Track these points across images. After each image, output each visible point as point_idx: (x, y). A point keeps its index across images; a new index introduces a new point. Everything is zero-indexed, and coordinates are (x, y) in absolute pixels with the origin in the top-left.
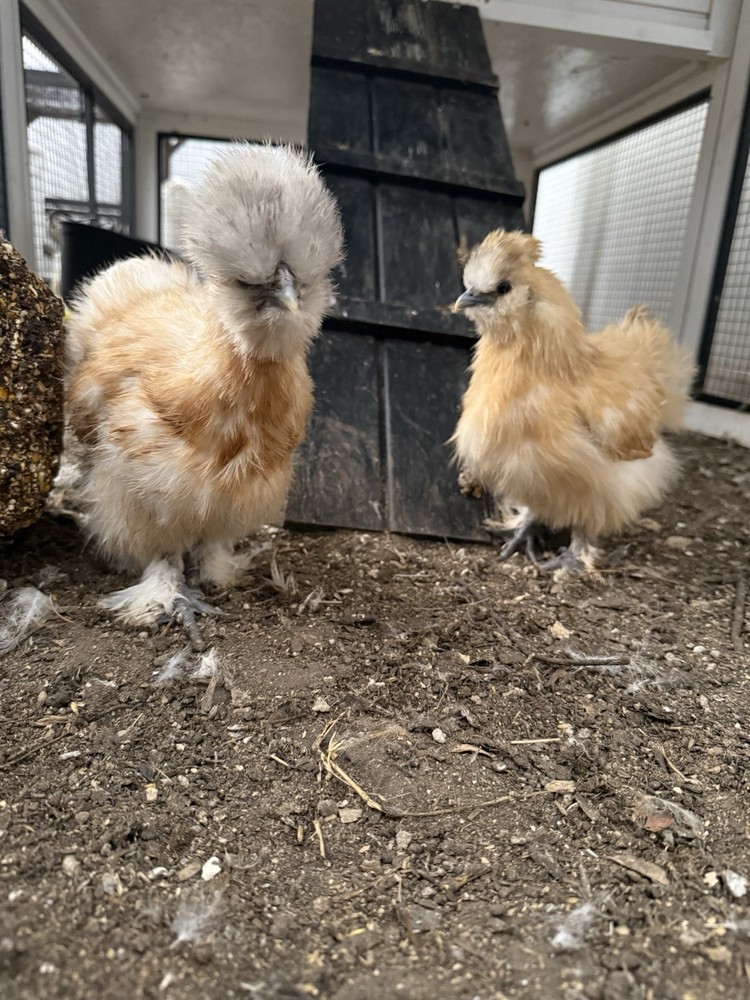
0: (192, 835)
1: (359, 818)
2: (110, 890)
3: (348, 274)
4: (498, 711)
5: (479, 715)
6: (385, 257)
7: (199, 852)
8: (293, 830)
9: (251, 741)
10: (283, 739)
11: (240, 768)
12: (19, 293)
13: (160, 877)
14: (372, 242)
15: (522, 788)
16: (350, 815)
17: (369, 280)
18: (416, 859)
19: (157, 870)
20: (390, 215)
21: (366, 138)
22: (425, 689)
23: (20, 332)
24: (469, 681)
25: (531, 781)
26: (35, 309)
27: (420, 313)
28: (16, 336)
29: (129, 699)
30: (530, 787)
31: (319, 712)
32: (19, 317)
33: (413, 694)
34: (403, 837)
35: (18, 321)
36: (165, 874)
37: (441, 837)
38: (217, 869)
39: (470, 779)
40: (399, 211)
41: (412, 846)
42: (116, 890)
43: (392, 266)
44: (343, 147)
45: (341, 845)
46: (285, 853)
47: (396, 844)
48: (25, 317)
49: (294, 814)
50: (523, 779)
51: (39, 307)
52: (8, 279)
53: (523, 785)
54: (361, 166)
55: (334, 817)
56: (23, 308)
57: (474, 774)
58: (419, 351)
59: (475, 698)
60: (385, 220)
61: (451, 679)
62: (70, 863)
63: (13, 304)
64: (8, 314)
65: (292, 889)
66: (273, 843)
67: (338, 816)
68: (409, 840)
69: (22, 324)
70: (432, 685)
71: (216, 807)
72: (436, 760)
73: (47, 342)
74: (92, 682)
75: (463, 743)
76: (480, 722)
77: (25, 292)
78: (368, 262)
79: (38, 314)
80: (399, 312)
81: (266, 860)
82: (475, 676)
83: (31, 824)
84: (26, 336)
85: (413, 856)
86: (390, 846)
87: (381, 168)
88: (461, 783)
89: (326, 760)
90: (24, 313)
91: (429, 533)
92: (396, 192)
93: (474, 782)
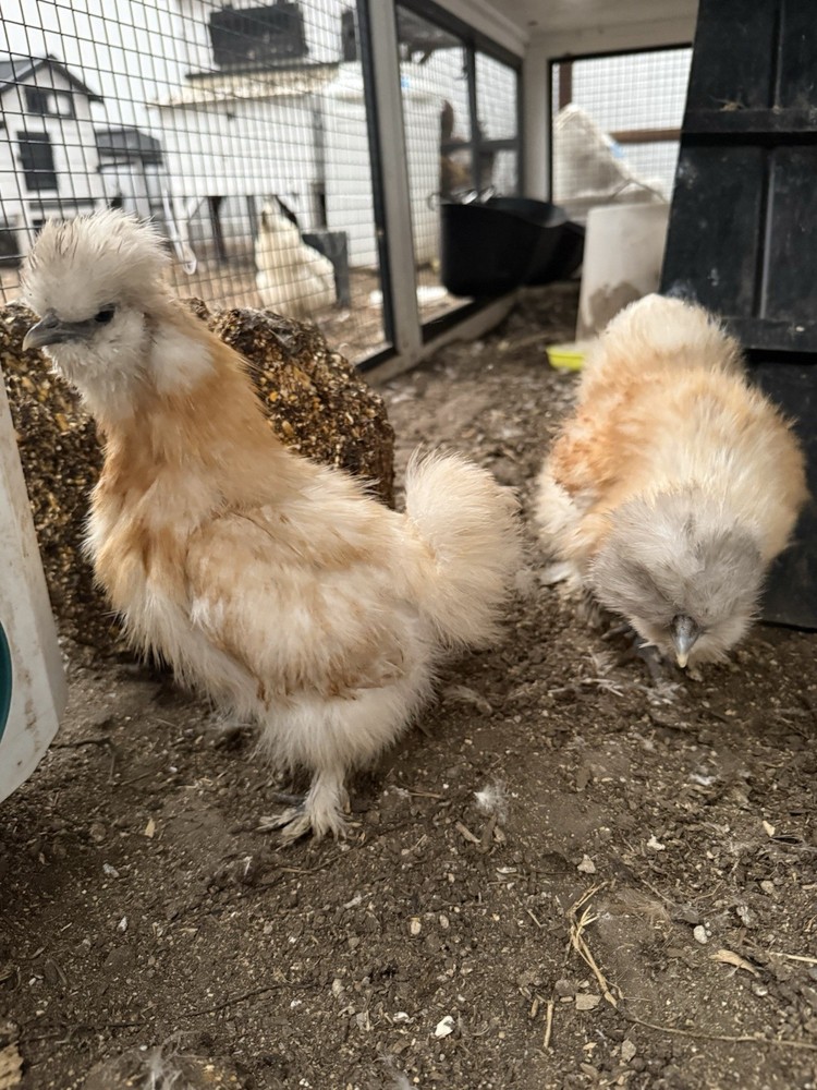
0: (437, 985)
1: (595, 1007)
2: (361, 1024)
3: (720, 281)
4: (789, 909)
5: (761, 912)
6: (772, 251)
7: (439, 1004)
8: (528, 1004)
9: (514, 887)
10: (544, 894)
11: (497, 918)
12: (338, 421)
13: (401, 1024)
14: (757, 232)
15: (780, 1024)
16: (586, 1002)
17: (747, 285)
18: (635, 1077)
19: (402, 1015)
20: (785, 190)
21: (764, 83)
22: (712, 860)
23: (340, 455)
24: (767, 859)
25: (792, 1020)
26: (351, 434)
27: (808, 329)
28: (337, 459)
29: (419, 814)
30: (789, 1026)
31: (584, 872)
32: (338, 443)
33: (695, 865)
34: (628, 1049)
35: (338, 447)
36: (406, 1021)
37: (667, 1062)
38: (448, 1030)
39: (722, 998)
40: (799, 182)
41: (634, 1061)
42: (365, 1026)
43: (780, 263)
44: (730, 107)
45: (567, 1035)
46: (513, 1029)
47: (620, 1052)
48: (344, 443)
49: (532, 985)
50: (784, 1014)
51: (355, 432)
52: (329, 408)
53: (782, 1021)
54: (751, 129)
55: (570, 999)
56: (343, 434)
57: (727, 993)
58: (804, 376)
59: (767, 885)
60: (777, 196)
61: (746, 853)
62: (337, 986)
63: (334, 431)
64: (331, 440)
65: (510, 1070)
66: (506, 1013)
67: (574, 999)
68: (633, 1054)
69: (342, 449)
70: (721, 856)
71: (467, 956)
72: (687, 966)
73: (363, 463)
74: (390, 791)
75: (728, 947)
76: (760, 921)
77: (343, 420)
78: (748, 262)
79: (355, 439)
80: (779, 330)
81: (495, 1031)
82: (775, 855)
83: (317, 937)
84: (345, 460)
85: (633, 1072)
86: (614, 1053)
87: (778, 128)
88: (706, 1003)
89: (575, 934)
90: (343, 438)
91: (788, 621)
92: (796, 157)
93: (724, 1004)
